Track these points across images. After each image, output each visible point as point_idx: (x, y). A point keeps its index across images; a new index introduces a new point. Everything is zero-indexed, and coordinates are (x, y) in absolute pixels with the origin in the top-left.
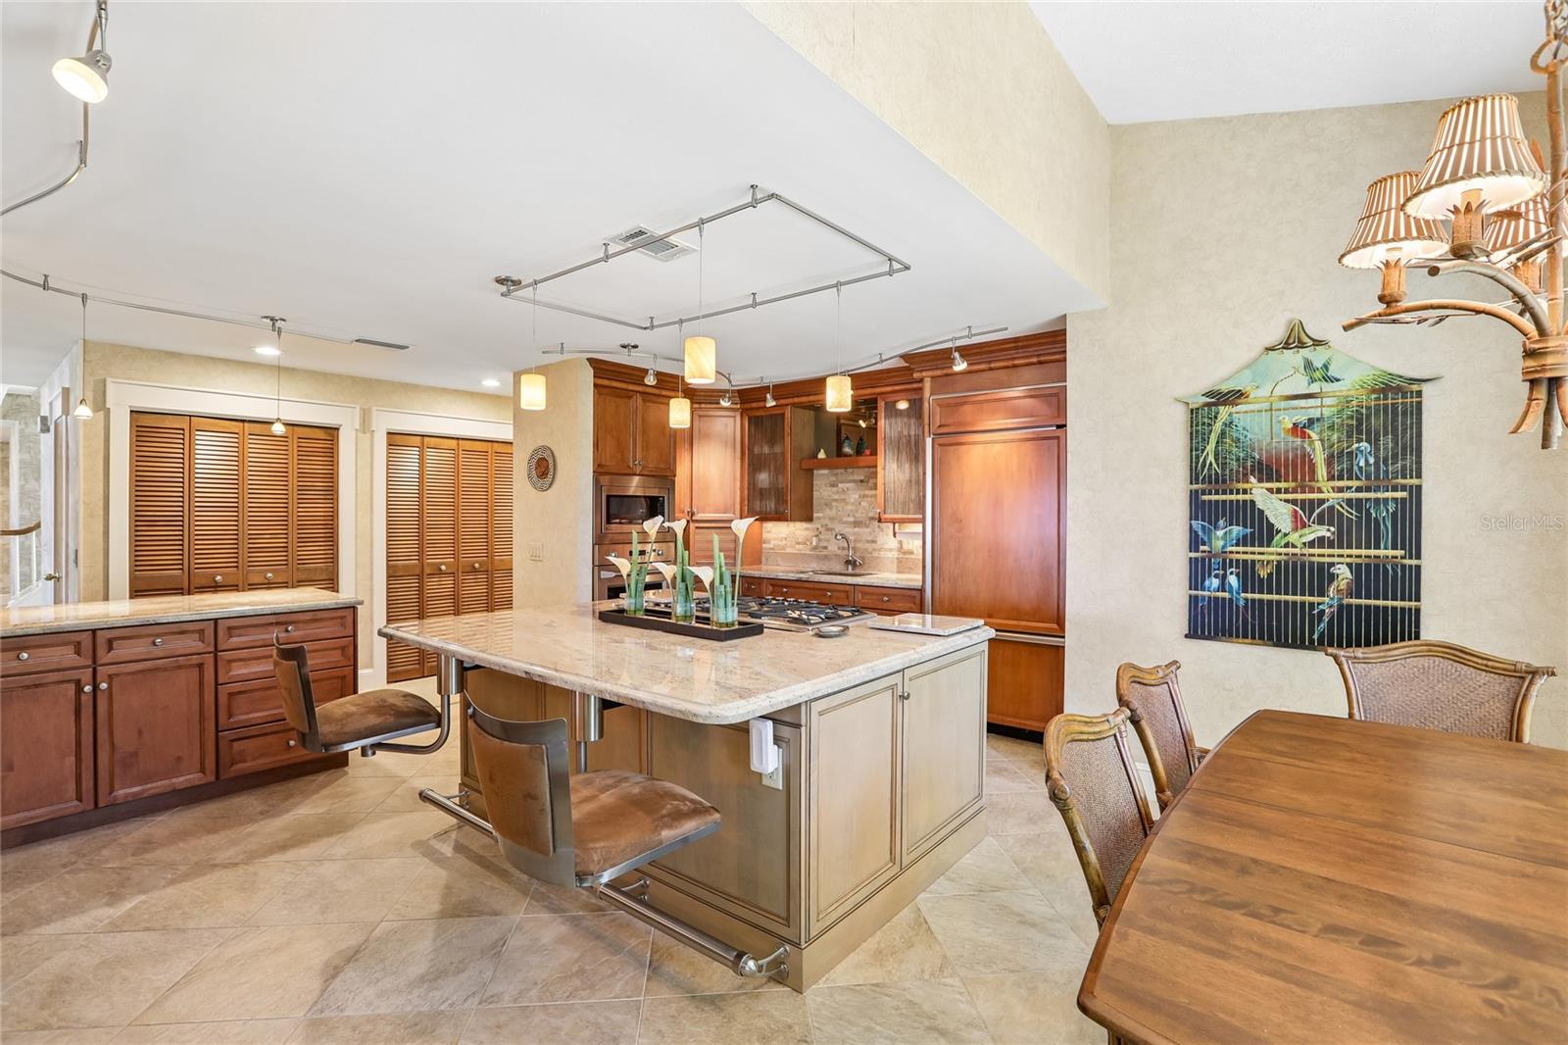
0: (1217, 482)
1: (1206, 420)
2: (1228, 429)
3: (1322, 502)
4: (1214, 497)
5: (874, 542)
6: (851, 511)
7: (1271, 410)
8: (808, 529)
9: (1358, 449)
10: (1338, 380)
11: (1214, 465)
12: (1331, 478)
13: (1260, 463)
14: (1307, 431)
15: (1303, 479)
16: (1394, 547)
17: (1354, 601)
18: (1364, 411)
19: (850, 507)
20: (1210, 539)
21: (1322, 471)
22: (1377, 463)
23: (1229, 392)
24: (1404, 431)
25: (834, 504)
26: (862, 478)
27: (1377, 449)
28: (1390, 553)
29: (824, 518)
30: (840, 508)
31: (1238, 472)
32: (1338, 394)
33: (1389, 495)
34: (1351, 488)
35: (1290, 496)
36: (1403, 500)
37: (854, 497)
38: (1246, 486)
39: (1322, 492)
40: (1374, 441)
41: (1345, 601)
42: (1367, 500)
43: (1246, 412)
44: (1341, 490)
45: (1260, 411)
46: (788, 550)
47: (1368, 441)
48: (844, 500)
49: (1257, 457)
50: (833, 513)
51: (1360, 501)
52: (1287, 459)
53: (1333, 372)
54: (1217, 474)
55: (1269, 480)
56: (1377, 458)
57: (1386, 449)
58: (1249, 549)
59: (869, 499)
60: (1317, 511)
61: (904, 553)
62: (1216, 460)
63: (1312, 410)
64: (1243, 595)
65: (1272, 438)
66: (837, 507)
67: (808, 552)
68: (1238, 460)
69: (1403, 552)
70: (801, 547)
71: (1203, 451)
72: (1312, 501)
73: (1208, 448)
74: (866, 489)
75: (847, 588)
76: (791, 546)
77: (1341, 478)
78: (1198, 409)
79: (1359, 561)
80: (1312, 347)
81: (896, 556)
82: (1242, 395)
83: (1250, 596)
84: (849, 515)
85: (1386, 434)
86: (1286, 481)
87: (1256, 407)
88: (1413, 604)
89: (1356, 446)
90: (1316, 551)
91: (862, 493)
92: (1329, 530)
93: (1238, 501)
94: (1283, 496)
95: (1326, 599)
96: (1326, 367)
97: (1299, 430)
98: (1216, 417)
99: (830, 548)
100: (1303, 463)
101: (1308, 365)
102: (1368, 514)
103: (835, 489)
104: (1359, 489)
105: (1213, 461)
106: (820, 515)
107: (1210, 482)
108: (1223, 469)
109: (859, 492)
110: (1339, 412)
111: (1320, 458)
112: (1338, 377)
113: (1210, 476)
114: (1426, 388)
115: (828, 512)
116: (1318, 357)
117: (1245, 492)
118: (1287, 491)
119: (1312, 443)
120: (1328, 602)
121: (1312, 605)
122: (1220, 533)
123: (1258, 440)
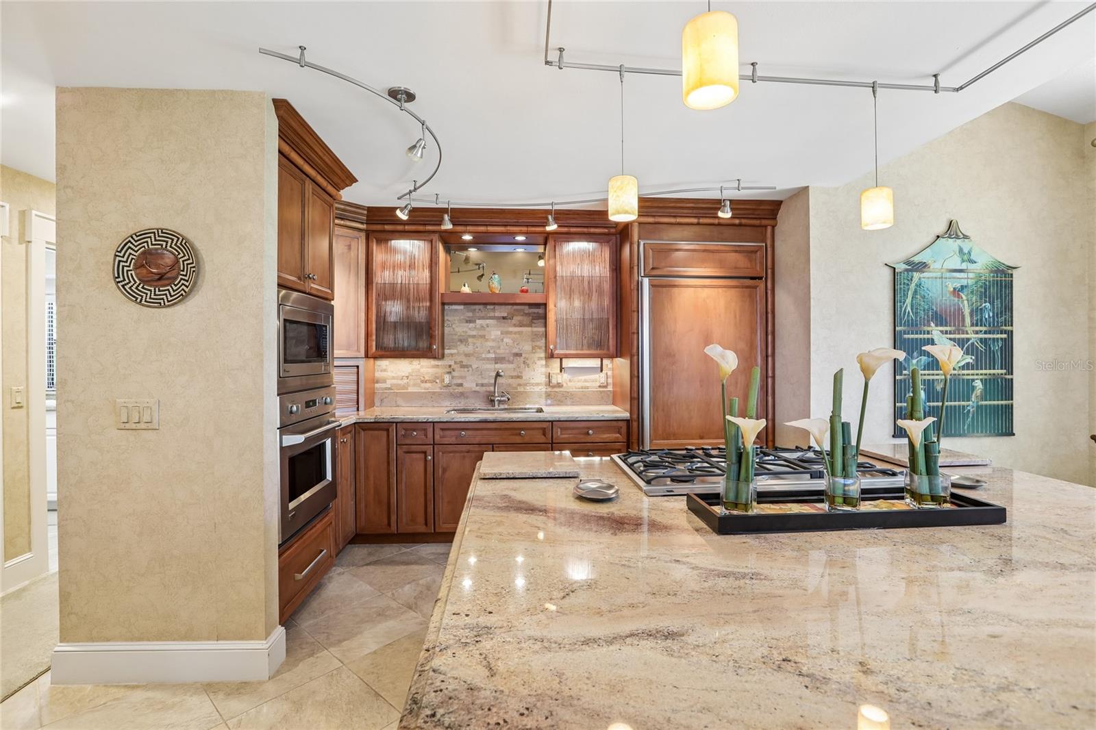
0: (912, 326)
1: (906, 281)
2: (918, 288)
3: (968, 340)
4: (911, 336)
5: (519, 377)
6: (492, 347)
7: (942, 278)
8: (437, 366)
9: (985, 306)
10: (975, 262)
11: (911, 314)
12: (972, 325)
13: (936, 313)
14: (960, 293)
15: (959, 326)
16: (1002, 369)
17: (984, 403)
18: (987, 283)
19: (490, 344)
20: (909, 365)
21: (968, 320)
22: (993, 316)
23: (919, 263)
24: (1005, 297)
25: (470, 340)
26: (505, 315)
27: (994, 308)
28: (1000, 371)
29: (458, 354)
30: (478, 345)
31: (924, 318)
32: (975, 271)
33: (999, 336)
34: (981, 331)
35: (952, 336)
36: (1005, 339)
37: (495, 333)
38: (929, 329)
39: (967, 333)
40: (992, 303)
41: (980, 403)
42: (990, 339)
43: (928, 278)
44: (977, 333)
45: (936, 278)
46: (411, 390)
47: (990, 303)
48: (483, 337)
49: (935, 309)
50: (469, 349)
51: (986, 339)
52: (950, 312)
53: (973, 257)
54: (912, 319)
55: (941, 325)
56: (993, 313)
57: (997, 308)
58: (931, 372)
59: (513, 335)
60: (966, 346)
61: (554, 387)
62: (912, 309)
63: (963, 280)
64: (928, 404)
65: (942, 297)
66: (474, 344)
67: (438, 390)
68: (924, 310)
69: (1005, 371)
70: (428, 385)
71: (904, 303)
72: (963, 339)
73: (907, 301)
74: (510, 326)
75: (545, 425)
76: (414, 385)
77: (977, 325)
78: (901, 273)
79: (986, 377)
80: (962, 240)
81: (544, 390)
82: (926, 265)
83: (932, 404)
84: (489, 352)
85: (997, 299)
86: (950, 326)
87: (934, 275)
88: (1010, 402)
89: (984, 305)
90: (965, 372)
91: (505, 329)
92: (971, 358)
93: (924, 339)
94: (949, 336)
95: (971, 403)
96: (969, 253)
97: (957, 292)
98: (912, 280)
99: (466, 385)
100: (959, 314)
101: (961, 250)
102: (990, 348)
103: (471, 325)
104: (986, 333)
105: (910, 311)
106: (453, 351)
107: (908, 326)
108: (916, 317)
109: (501, 329)
110: (976, 283)
111: (967, 312)
112: (975, 260)
113: (908, 321)
114: (1015, 272)
115: (462, 348)
116: (966, 246)
117: (928, 333)
118: (950, 333)
119: (963, 301)
120: (971, 405)
121: (964, 406)
122: (914, 361)
123: (936, 299)
